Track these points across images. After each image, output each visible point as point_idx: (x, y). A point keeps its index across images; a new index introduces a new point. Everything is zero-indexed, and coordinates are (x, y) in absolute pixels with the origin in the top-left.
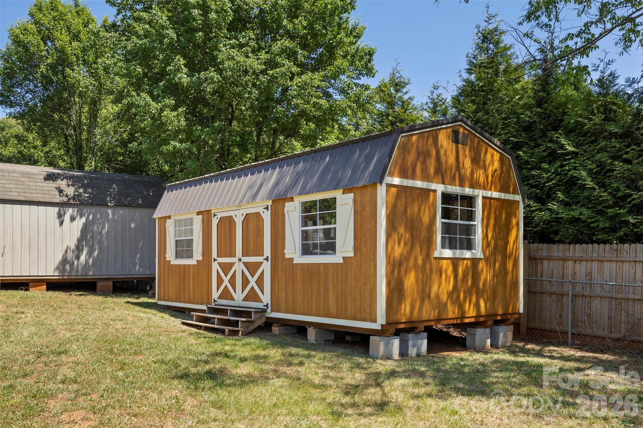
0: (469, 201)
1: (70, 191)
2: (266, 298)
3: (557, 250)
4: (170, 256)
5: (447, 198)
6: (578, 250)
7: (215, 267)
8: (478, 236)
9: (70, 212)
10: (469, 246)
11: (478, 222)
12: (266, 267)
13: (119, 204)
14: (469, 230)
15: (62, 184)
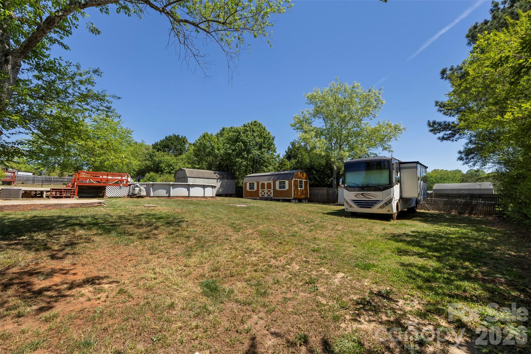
0: (302, 181)
1: (218, 176)
2: (272, 195)
3: (313, 188)
4: (248, 189)
5: (300, 181)
6: (316, 188)
7: (260, 191)
8: (303, 186)
9: (219, 180)
10: (302, 188)
11: (303, 184)
12: (272, 191)
13: (227, 179)
14: (302, 185)
15: (217, 174)
